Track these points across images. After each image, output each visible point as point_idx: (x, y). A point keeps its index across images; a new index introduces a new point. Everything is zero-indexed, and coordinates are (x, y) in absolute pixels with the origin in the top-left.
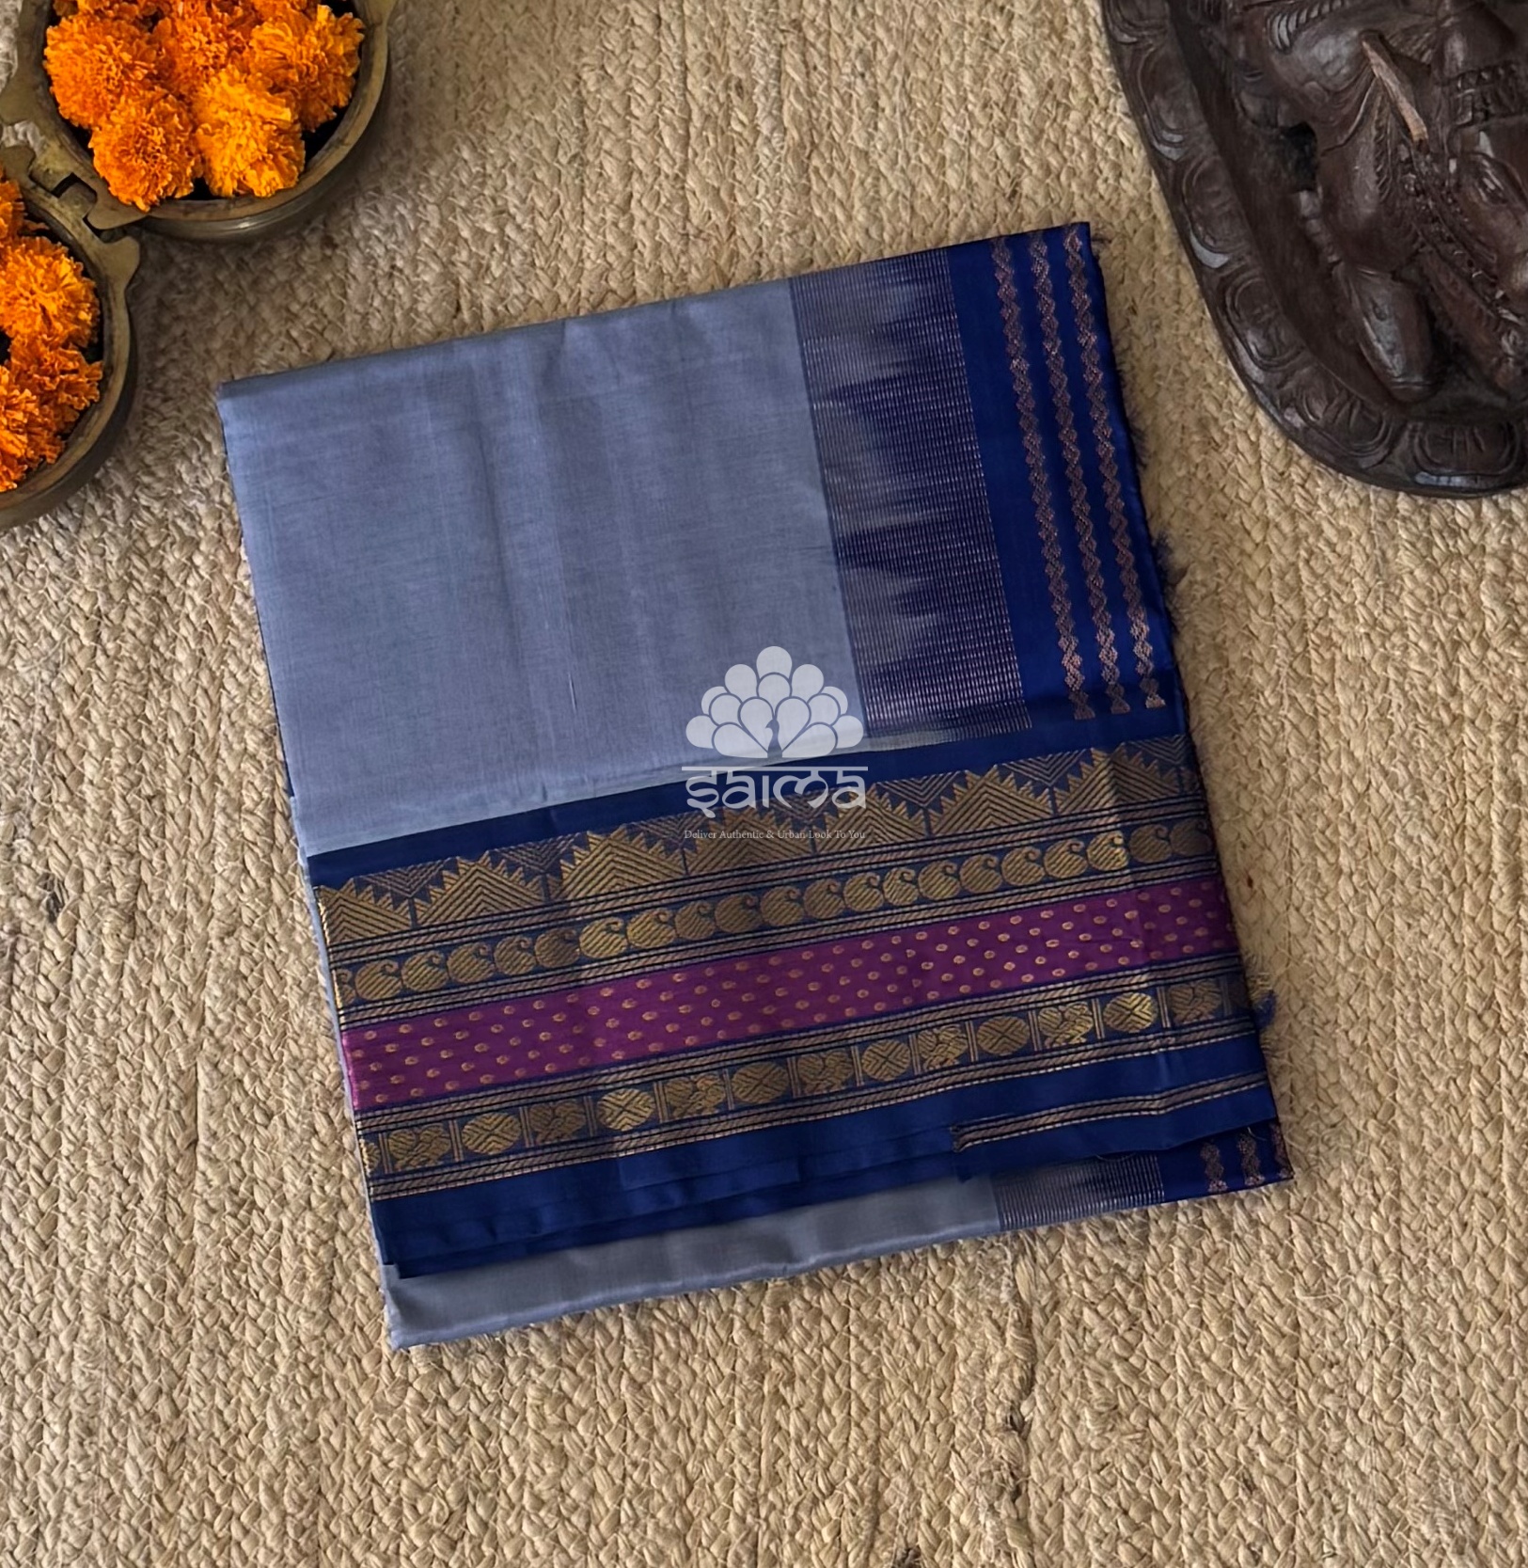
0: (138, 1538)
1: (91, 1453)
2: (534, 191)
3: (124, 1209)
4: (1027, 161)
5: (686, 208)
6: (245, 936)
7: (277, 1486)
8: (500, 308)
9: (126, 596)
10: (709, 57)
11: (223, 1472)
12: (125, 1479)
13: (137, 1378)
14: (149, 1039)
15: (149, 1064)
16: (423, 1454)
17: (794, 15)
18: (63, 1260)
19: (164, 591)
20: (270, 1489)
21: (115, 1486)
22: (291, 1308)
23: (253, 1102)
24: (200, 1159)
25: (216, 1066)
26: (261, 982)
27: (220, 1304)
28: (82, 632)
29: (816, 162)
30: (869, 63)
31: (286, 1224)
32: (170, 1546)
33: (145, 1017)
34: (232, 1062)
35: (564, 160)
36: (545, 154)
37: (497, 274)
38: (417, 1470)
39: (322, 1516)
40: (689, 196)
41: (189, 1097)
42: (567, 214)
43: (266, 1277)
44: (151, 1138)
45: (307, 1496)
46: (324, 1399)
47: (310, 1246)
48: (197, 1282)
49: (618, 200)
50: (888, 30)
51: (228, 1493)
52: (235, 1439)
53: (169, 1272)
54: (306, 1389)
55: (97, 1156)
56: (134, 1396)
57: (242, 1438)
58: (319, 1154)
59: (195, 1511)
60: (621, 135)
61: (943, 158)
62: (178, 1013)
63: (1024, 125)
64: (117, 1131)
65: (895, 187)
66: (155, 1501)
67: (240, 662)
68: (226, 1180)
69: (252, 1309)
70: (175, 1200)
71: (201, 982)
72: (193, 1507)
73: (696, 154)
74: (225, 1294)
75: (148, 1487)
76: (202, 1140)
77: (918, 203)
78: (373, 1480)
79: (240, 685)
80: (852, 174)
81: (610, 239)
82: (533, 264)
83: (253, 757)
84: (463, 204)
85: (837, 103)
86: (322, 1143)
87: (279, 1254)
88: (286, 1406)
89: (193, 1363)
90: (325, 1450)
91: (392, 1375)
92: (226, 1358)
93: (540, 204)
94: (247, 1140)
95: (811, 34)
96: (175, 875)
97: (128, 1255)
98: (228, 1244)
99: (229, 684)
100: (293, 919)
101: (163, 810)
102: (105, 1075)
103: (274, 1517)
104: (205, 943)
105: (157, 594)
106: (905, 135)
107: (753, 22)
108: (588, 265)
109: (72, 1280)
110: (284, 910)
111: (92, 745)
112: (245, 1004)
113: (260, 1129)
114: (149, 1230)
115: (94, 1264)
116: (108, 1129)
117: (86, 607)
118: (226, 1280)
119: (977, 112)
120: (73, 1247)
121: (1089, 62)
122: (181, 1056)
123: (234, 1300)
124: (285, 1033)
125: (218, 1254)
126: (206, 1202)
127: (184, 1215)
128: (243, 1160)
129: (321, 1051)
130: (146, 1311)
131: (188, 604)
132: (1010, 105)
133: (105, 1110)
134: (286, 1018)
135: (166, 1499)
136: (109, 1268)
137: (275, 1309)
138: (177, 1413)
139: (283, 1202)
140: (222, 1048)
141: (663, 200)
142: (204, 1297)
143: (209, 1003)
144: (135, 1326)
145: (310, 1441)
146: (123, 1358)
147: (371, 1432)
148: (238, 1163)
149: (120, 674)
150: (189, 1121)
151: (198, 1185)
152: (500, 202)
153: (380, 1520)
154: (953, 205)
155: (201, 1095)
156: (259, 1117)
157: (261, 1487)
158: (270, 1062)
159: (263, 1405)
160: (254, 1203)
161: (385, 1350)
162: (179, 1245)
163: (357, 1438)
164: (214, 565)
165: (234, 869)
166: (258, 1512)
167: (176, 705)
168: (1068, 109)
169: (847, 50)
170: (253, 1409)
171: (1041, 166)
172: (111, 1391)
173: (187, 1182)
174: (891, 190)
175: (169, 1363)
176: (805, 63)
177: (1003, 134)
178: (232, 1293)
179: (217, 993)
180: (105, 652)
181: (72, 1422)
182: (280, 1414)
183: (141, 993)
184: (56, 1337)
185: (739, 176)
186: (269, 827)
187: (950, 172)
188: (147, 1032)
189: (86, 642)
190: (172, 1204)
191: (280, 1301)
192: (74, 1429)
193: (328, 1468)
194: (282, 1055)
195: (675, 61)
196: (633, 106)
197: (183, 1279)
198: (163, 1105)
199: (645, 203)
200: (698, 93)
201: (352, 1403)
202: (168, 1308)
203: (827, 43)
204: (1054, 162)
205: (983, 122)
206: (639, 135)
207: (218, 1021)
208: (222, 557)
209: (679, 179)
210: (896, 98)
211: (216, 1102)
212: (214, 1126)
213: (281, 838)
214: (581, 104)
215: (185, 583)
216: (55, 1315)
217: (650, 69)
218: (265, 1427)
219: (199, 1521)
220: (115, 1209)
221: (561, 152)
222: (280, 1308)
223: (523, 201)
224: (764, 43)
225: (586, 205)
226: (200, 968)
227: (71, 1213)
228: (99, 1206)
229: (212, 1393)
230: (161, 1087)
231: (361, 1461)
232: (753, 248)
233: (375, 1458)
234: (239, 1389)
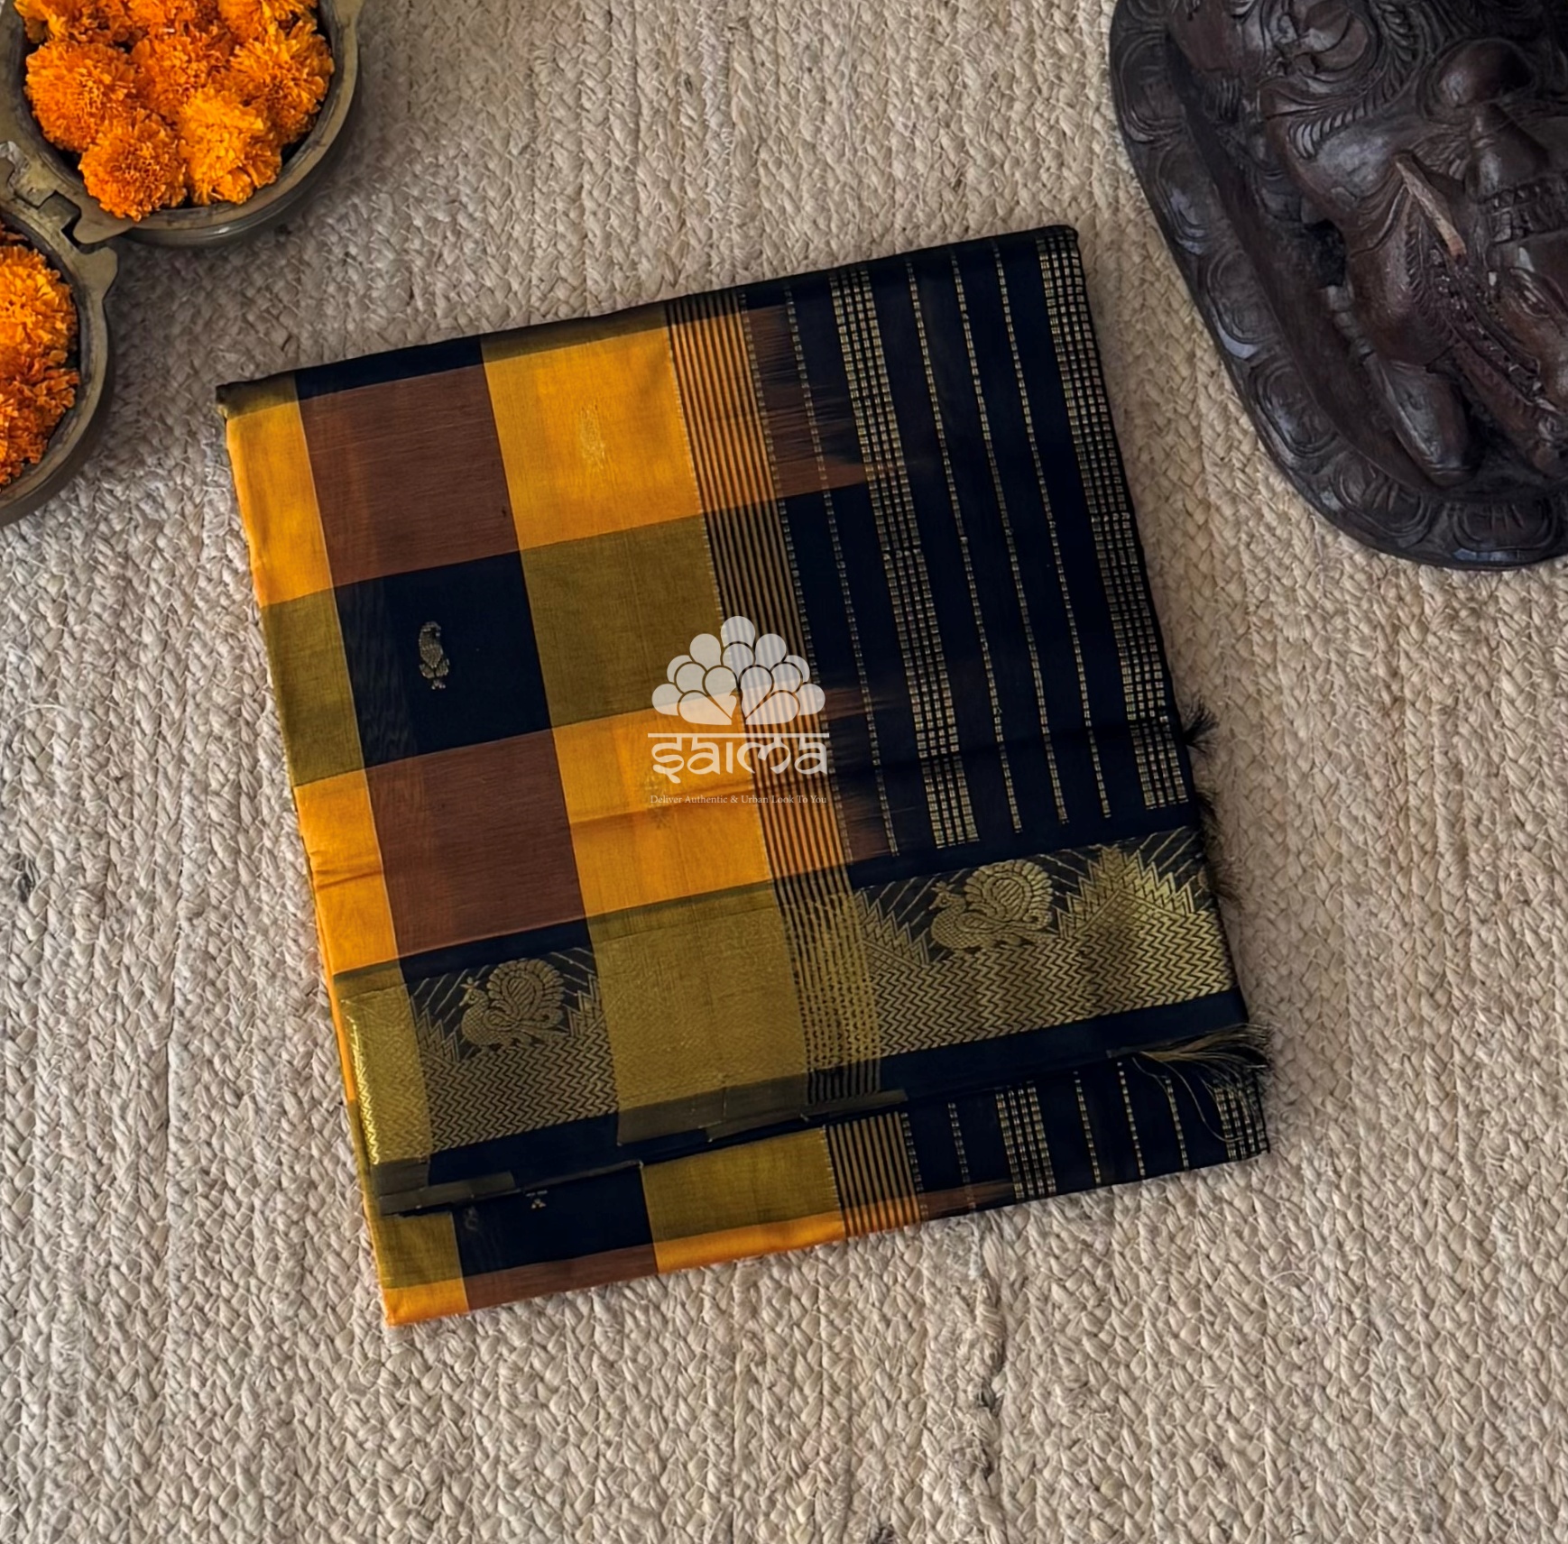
0: (119, 1520)
1: (70, 1433)
2: (485, 182)
3: (99, 1189)
4: (972, 152)
5: (636, 199)
6: (213, 917)
7: (254, 1469)
8: (453, 295)
9: (91, 580)
10: (659, 52)
11: (200, 1456)
12: (103, 1462)
13: (115, 1360)
14: (120, 1019)
15: (120, 1044)
16: (397, 1434)
17: (741, 14)
18: (39, 1240)
19: (130, 574)
20: (246, 1471)
21: (94, 1467)
22: (264, 1290)
23: (223, 1083)
24: (171, 1140)
25: (186, 1047)
26: (229, 962)
27: (194, 1286)
28: (49, 615)
29: (764, 155)
30: (816, 58)
31: (257, 1204)
32: (150, 1531)
33: (117, 997)
34: (201, 1041)
35: (515, 152)
36: (497, 144)
37: (449, 262)
38: (392, 1450)
39: (298, 1497)
40: (639, 188)
41: (161, 1077)
42: (517, 203)
43: (239, 1258)
44: (123, 1118)
45: (284, 1478)
46: (301, 1382)
47: (281, 1226)
48: (171, 1264)
49: (570, 190)
50: (835, 26)
51: (205, 1478)
52: (211, 1421)
53: (144, 1254)
54: (281, 1370)
55: (72, 1136)
56: (112, 1377)
57: (218, 1420)
58: (289, 1134)
59: (174, 1495)
60: (573, 126)
61: (890, 149)
62: (148, 993)
63: (969, 116)
64: (90, 1112)
65: (842, 178)
66: (134, 1486)
67: (205, 645)
68: (197, 1161)
69: (226, 1290)
70: (148, 1181)
71: (170, 963)
72: (172, 1491)
73: (646, 147)
74: (199, 1275)
75: (126, 1470)
76: (173, 1121)
77: (864, 195)
78: (349, 1461)
79: (204, 667)
80: (801, 167)
81: (561, 228)
82: (484, 251)
83: (219, 739)
84: (416, 192)
85: (785, 98)
86: (291, 1123)
87: (251, 1235)
88: (261, 1386)
89: (169, 1345)
90: (300, 1431)
91: (366, 1357)
92: (201, 1339)
93: (491, 194)
94: (217, 1118)
95: (758, 32)
96: (144, 854)
97: (104, 1236)
98: (201, 1225)
99: (194, 667)
100: (260, 900)
101: (131, 791)
102: (77, 1055)
103: (251, 1499)
104: (173, 922)
105: (123, 577)
106: (852, 128)
107: (702, 19)
108: (539, 253)
109: (48, 1260)
110: (252, 892)
111: (61, 727)
112: (213, 984)
113: (230, 1109)
114: (122, 1211)
115: (70, 1245)
116: (81, 1109)
117: (53, 590)
118: (200, 1261)
119: (923, 104)
120: (49, 1227)
121: (1033, 56)
122: (152, 1037)
123: (207, 1282)
124: (253, 1014)
125: (191, 1235)
126: (178, 1183)
127: (156, 1196)
128: (214, 1141)
129: (289, 1031)
130: (122, 1292)
131: (153, 588)
132: (955, 97)
133: (79, 1089)
134: (255, 997)
135: (144, 1482)
136: (86, 1249)
137: (248, 1290)
138: (154, 1395)
139: (255, 1182)
140: (192, 1029)
141: (614, 192)
142: (178, 1279)
143: (178, 984)
144: (112, 1307)
145: (286, 1423)
146: (100, 1340)
147: (344, 1413)
148: (209, 1144)
149: (87, 657)
150: (160, 1101)
151: (170, 1166)
152: (452, 192)
153: (357, 1502)
154: (899, 195)
155: (171, 1076)
156: (229, 1097)
157: (238, 1470)
158: (239, 1042)
159: (238, 1387)
160: (225, 1183)
161: (358, 1332)
162: (152, 1226)
163: (332, 1419)
164: (177, 549)
165: (202, 850)
166: (235, 1496)
167: (142, 686)
168: (1012, 99)
169: (795, 45)
170: (228, 1390)
171: (985, 156)
172: (89, 1373)
173: (158, 1164)
174: (838, 181)
175: (145, 1346)
176: (752, 59)
177: (948, 126)
178: (206, 1273)
179: (187, 974)
180: (72, 635)
181: (51, 1403)
182: (255, 1396)
183: (113, 972)
184: (34, 1317)
185: (688, 170)
186: (235, 807)
187: (896, 164)
188: (119, 1012)
189: (53, 624)
190: (144, 1185)
191: (253, 1282)
192: (53, 1408)
193: (304, 1450)
194: (251, 1035)
195: (626, 57)
196: (584, 101)
197: (157, 1260)
198: (134, 1084)
199: (595, 193)
200: (648, 89)
201: (327, 1384)
202: (144, 1291)
203: (774, 40)
204: (997, 150)
205: (928, 113)
206: (589, 127)
207: (188, 1002)
208: (184, 542)
209: (629, 172)
210: (843, 92)
211: (187, 1083)
212: (184, 1107)
213: (246, 818)
214: (533, 95)
215: (149, 565)
216: (32, 1295)
217: (601, 64)
218: (240, 1409)
219: (177, 1504)
220: (89, 1190)
221: (512, 143)
222: (254, 1290)
223: (476, 190)
224: (713, 40)
225: (537, 195)
226: (169, 947)
227: (46, 1193)
228: (73, 1187)
229: (188, 1376)
230: (133, 1067)
231: (336, 1442)
232: (704, 238)
233: (349, 1438)
234: (214, 1371)
